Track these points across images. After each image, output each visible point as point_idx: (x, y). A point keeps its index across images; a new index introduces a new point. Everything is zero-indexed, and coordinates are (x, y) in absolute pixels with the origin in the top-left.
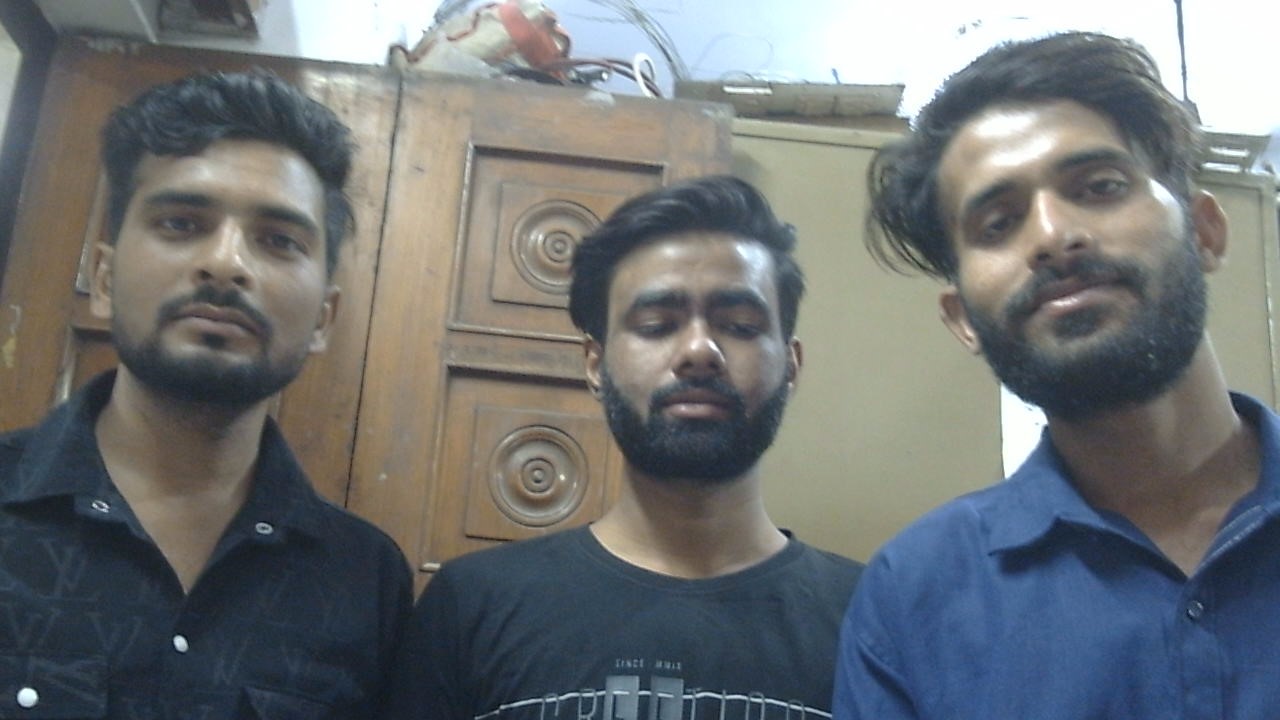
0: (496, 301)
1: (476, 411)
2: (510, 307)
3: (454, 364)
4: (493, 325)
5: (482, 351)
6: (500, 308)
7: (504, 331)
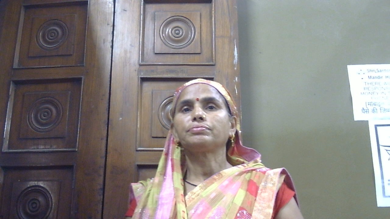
0: (156, 54)
1: (152, 93)
2: (161, 55)
3: (142, 77)
4: (156, 62)
5: (153, 71)
6: (158, 56)
7: (160, 64)
